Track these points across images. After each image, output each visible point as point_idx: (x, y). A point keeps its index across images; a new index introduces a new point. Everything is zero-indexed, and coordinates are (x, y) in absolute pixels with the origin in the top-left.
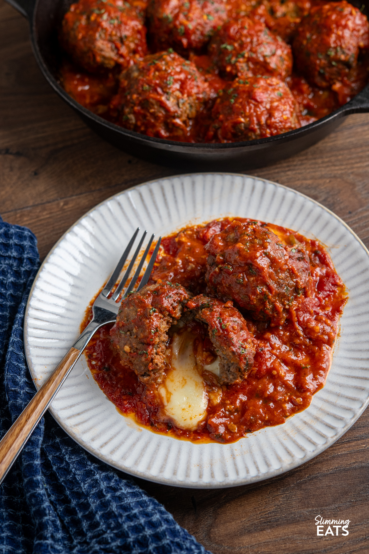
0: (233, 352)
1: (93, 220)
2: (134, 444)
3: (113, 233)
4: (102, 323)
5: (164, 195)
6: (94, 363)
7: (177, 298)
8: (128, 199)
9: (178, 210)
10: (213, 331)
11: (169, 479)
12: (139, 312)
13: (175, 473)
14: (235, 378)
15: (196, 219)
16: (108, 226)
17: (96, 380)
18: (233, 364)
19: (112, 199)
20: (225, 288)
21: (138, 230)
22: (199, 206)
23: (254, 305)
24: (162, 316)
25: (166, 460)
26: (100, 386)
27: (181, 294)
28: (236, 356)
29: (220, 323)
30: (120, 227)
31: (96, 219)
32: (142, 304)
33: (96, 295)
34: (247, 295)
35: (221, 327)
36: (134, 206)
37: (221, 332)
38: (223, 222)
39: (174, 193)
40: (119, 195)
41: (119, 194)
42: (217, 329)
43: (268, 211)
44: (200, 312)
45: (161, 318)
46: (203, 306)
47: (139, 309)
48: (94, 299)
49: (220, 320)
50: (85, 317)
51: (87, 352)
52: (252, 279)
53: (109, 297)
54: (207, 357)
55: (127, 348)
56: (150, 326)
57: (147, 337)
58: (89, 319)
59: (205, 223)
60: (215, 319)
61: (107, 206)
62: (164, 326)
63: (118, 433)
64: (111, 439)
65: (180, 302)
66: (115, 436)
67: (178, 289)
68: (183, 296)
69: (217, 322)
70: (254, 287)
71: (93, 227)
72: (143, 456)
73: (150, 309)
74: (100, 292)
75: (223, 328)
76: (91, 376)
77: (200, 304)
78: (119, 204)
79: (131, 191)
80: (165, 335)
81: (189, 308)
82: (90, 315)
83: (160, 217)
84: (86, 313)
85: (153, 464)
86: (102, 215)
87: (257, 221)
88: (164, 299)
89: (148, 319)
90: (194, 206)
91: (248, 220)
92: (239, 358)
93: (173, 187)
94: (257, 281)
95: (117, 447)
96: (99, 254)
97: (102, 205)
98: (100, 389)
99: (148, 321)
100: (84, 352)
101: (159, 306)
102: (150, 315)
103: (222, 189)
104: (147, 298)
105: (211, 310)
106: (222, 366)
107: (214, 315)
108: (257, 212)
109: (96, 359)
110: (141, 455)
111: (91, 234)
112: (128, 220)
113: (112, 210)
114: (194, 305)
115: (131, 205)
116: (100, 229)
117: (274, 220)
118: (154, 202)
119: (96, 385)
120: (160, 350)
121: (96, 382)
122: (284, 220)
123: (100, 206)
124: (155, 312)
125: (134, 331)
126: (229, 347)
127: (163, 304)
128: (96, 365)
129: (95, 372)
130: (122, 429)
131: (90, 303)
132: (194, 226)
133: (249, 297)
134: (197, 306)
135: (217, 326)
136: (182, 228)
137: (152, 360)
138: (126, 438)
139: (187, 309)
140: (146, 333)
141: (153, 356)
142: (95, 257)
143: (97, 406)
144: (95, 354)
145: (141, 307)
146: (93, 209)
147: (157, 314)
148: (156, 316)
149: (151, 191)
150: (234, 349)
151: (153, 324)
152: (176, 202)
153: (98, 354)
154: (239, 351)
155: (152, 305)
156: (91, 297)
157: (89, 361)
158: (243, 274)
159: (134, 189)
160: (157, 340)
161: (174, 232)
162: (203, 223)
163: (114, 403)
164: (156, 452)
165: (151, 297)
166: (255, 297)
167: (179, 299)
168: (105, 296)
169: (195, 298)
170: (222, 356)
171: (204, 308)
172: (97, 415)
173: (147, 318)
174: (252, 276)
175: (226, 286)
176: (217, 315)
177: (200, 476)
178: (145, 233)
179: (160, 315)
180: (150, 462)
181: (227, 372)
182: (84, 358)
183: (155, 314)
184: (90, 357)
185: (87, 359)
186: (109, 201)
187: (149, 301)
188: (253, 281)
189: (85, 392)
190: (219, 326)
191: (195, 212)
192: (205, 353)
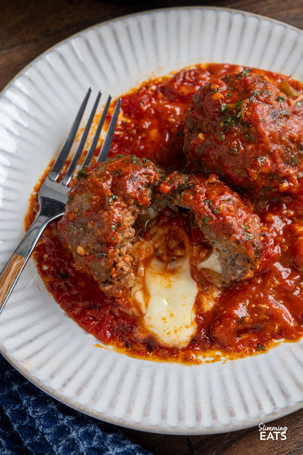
0: (237, 242)
1: (30, 80)
2: (106, 377)
3: (57, 95)
4: (52, 217)
5: (117, 41)
6: (45, 268)
7: (144, 179)
8: (72, 49)
9: (136, 59)
10: (203, 221)
11: (157, 426)
12: (94, 201)
13: (164, 416)
14: (245, 272)
15: (160, 69)
16: (50, 86)
17: (50, 291)
18: (237, 255)
19: (51, 51)
20: (214, 161)
21: (90, 90)
22: (163, 53)
23: (254, 181)
24: (125, 205)
25: (150, 396)
26: (55, 299)
27: (151, 174)
28: (242, 246)
29: (210, 207)
30: (65, 86)
31: (33, 78)
32: (97, 189)
33: (41, 178)
34: (245, 169)
35: (213, 212)
36: (81, 57)
37: (215, 218)
38: (196, 71)
39: (130, 37)
40: (60, 46)
41: (60, 43)
42: (209, 216)
43: (251, 52)
44: (178, 196)
45: (123, 208)
46: (181, 189)
47: (95, 197)
48: (39, 183)
49: (209, 203)
50: (30, 208)
51: (36, 254)
52: (250, 147)
53: (58, 181)
54: (199, 252)
55: (80, 250)
56: (109, 220)
57: (106, 235)
58: (35, 209)
59: (172, 73)
60: (203, 204)
61: (46, 60)
62: (128, 218)
63: (84, 363)
64: (76, 372)
65: (148, 185)
66: (81, 367)
67: (145, 167)
68: (152, 177)
69: (206, 207)
70: (253, 158)
71: (30, 89)
72: (119, 393)
73: (110, 197)
74: (46, 175)
75: (216, 213)
76: (43, 287)
77: (177, 186)
78: (61, 57)
79: (74, 38)
80: (131, 229)
81: (163, 193)
82: (36, 204)
83: (114, 70)
84: (30, 202)
85: (134, 404)
86: (40, 73)
87: (238, 66)
88: (128, 182)
89: (107, 211)
90: (157, 53)
91: (226, 66)
92: (246, 247)
93: (128, 29)
94: (257, 149)
95: (85, 384)
96: (41, 124)
97: (39, 59)
98: (56, 303)
99: (106, 213)
100: (32, 255)
101: (121, 192)
102: (110, 205)
103: (190, 28)
104: (105, 181)
105: (195, 194)
106: (223, 261)
107: (200, 199)
108: (237, 55)
109: (47, 263)
110: (117, 392)
111: (29, 98)
112: (74, 77)
113: (52, 65)
114: (168, 188)
115: (76, 57)
116: (39, 91)
117: (260, 63)
118: (106, 51)
119: (51, 298)
120: (124, 250)
121: (50, 294)
122: (273, 62)
123: (37, 62)
124: (115, 200)
125: (89, 226)
126: (230, 236)
127: (126, 189)
128: (48, 270)
129: (47, 280)
130: (89, 356)
131: (35, 188)
132: (159, 78)
133: (248, 173)
134: (173, 189)
135: (208, 213)
136: (144, 83)
137: (115, 264)
138: (96, 368)
139: (161, 194)
140: (105, 230)
141: (116, 259)
142: (35, 127)
143: (53, 327)
144: (46, 256)
145: (97, 194)
146: (28, 66)
147: (119, 203)
148: (117, 206)
149: (100, 37)
150: (238, 237)
151: (113, 217)
152: (133, 49)
153: (50, 256)
154: (244, 238)
155: (112, 191)
156: (35, 181)
157: (40, 266)
158: (238, 142)
159: (78, 36)
160: (120, 237)
161: (133, 88)
162: (170, 73)
163: (76, 321)
164: (135, 386)
165: (111, 180)
166: (255, 171)
167: (148, 181)
168: (53, 181)
169: (168, 179)
170: (221, 249)
171: (183, 191)
172: (55, 339)
173: (105, 210)
174: (250, 144)
175: (215, 159)
176: (202, 197)
177: (198, 418)
178: (100, 95)
179: (123, 204)
180: (130, 402)
181: (232, 267)
182: (32, 263)
183: (116, 203)
184: (40, 261)
185: (37, 264)
186: (48, 53)
187: (106, 185)
188: (252, 150)
189: (37, 309)
190: (210, 211)
191: (158, 60)
192: (194, 247)
